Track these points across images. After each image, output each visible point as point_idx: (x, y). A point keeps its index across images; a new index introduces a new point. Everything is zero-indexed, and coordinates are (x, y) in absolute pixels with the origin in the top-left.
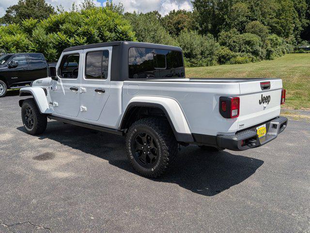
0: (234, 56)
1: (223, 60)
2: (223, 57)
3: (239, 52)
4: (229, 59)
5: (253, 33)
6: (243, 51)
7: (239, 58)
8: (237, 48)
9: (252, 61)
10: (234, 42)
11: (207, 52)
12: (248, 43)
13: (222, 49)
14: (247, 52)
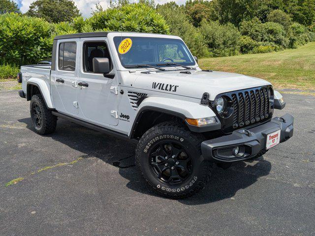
0: (257, 46)
1: (245, 49)
2: (245, 46)
3: (262, 41)
4: (251, 48)
5: (275, 21)
6: (266, 40)
7: (262, 48)
8: (260, 38)
9: (275, 50)
10: (256, 31)
11: (230, 42)
12: (271, 32)
13: (244, 38)
14: (270, 41)
